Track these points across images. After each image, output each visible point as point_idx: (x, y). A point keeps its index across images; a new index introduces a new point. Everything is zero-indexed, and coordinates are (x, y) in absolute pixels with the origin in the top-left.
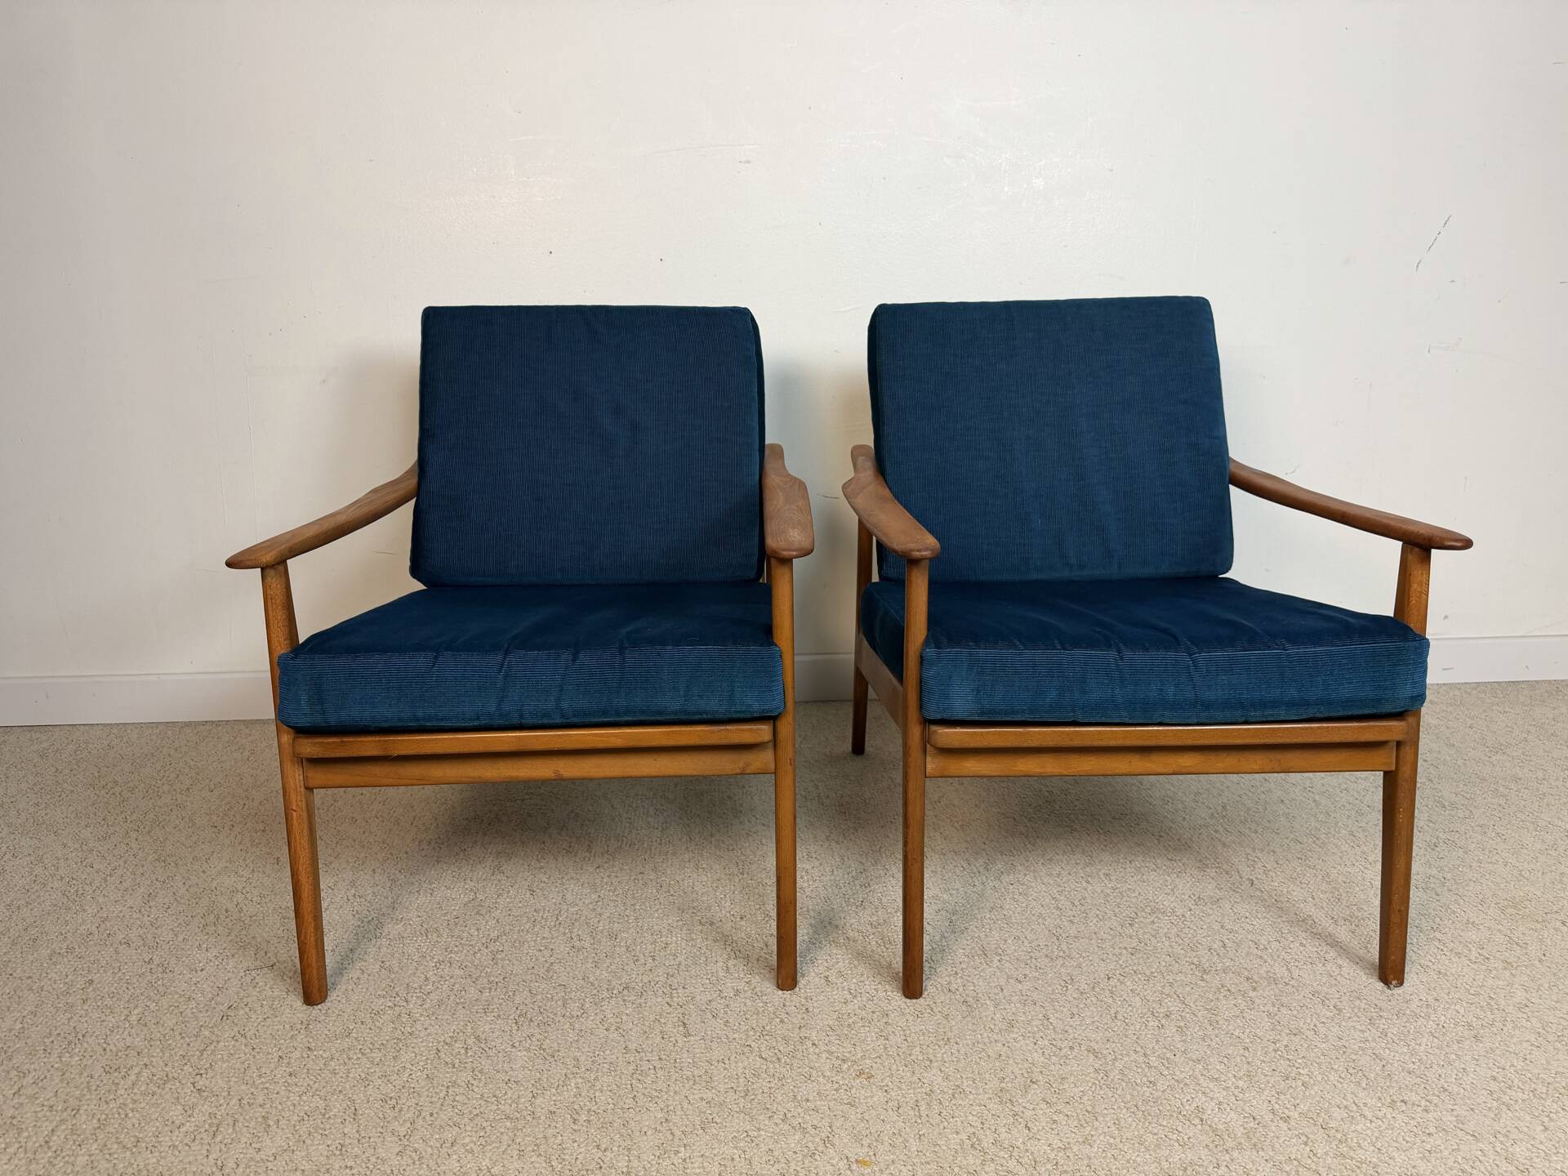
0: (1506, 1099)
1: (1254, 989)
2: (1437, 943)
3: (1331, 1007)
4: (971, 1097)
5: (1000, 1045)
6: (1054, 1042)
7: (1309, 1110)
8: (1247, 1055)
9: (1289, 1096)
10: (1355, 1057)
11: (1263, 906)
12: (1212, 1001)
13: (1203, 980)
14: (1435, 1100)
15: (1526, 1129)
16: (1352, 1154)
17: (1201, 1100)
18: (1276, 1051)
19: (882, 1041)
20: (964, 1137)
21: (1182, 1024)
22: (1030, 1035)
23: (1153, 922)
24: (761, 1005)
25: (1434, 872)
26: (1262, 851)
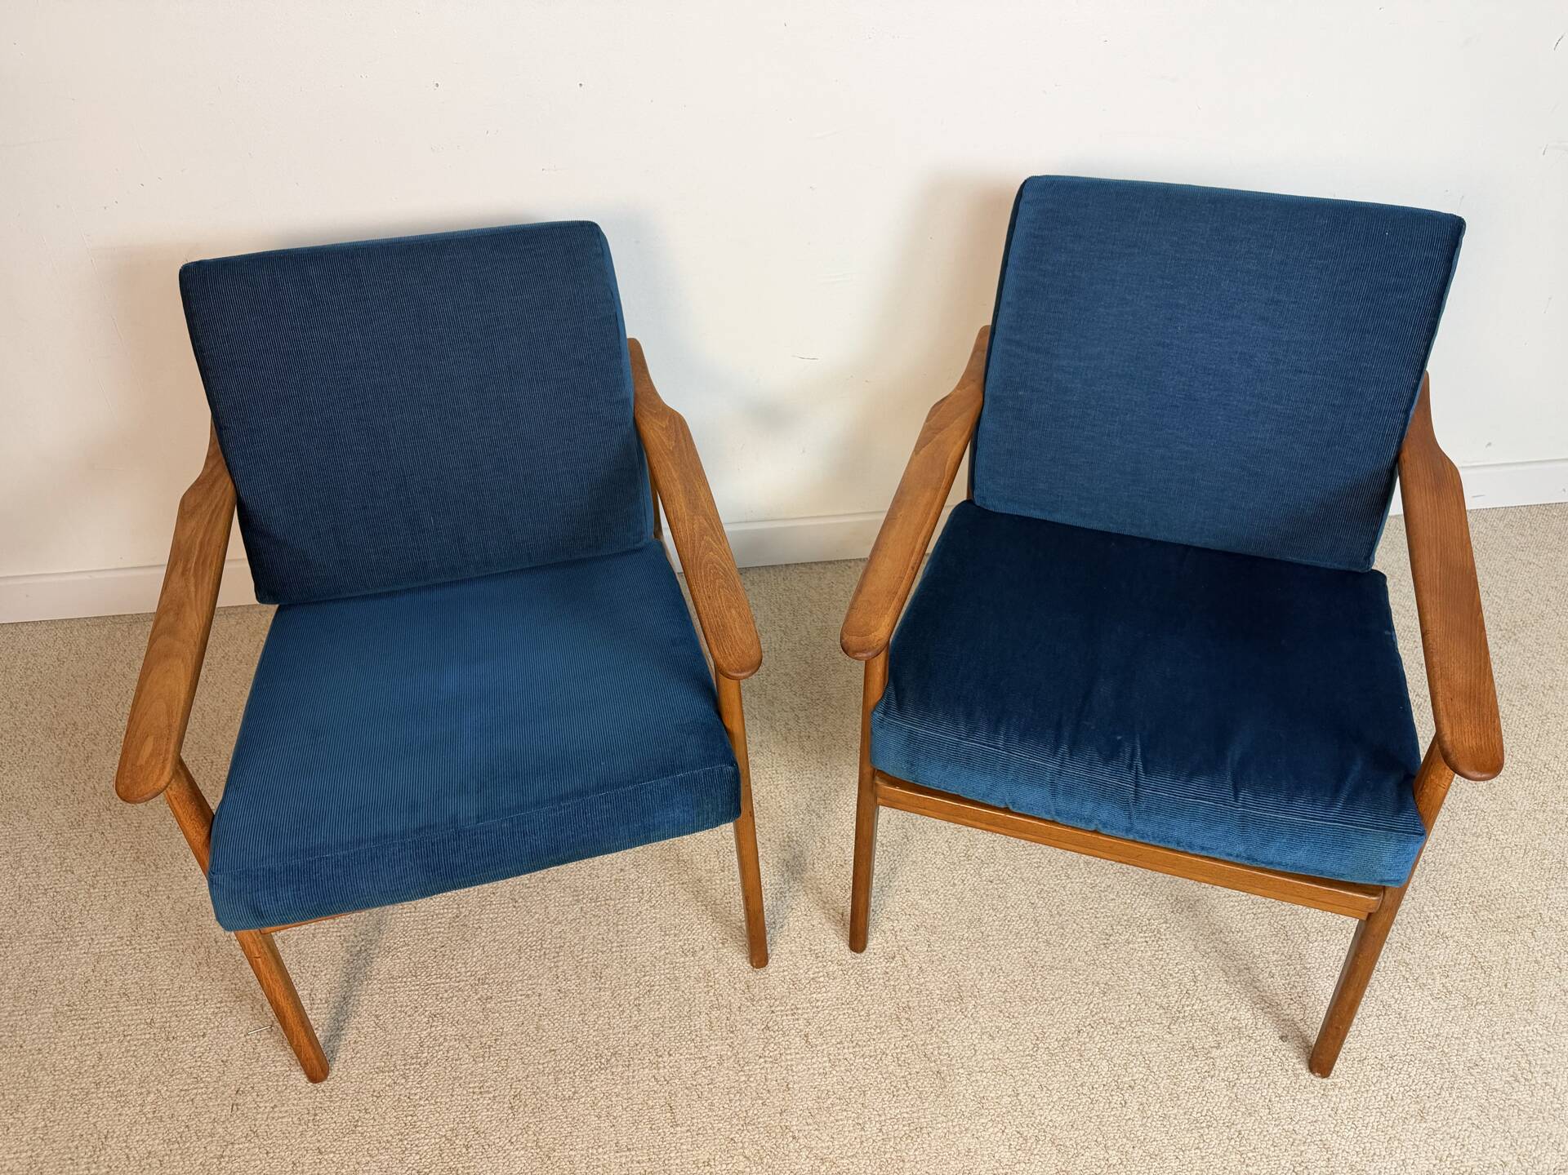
24: (743, 1078)
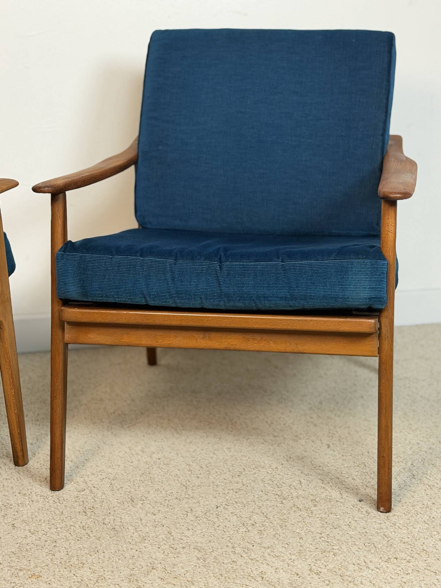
1: (315, 506)
3: (364, 512)
5: (134, 551)
6: (172, 546)
7: (335, 567)
8: (301, 542)
10: (371, 537)
11: (333, 459)
12: (285, 514)
13: (282, 503)
18: (320, 538)
22: (157, 543)
26: (341, 427)
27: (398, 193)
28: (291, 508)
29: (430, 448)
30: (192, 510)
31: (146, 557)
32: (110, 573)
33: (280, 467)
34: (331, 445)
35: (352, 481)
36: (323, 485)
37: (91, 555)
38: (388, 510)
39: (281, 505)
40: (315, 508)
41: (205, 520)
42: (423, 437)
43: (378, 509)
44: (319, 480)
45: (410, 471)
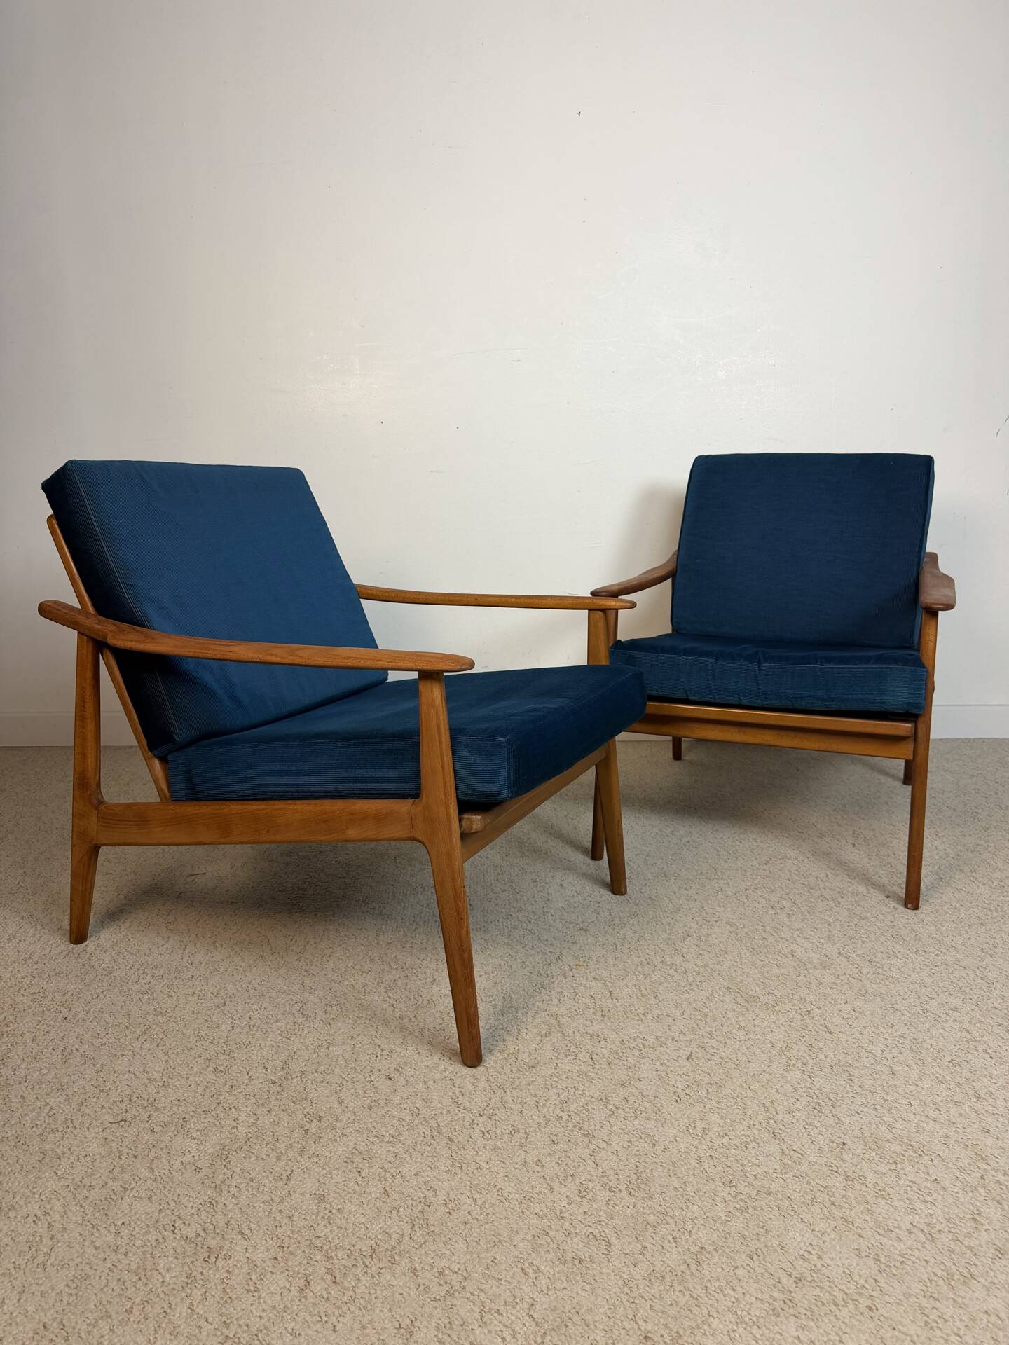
0: (992, 952)
1: (842, 897)
2: (971, 879)
3: (891, 908)
4: (650, 941)
6: (705, 919)
7: (862, 953)
8: (829, 928)
9: (851, 947)
11: (859, 858)
12: (812, 902)
13: (809, 892)
14: (944, 951)
15: (999, 966)
16: (884, 973)
17: (794, 947)
18: (848, 926)
19: (595, 915)
20: (643, 959)
21: (791, 913)
23: (781, 863)
25: (982, 842)
26: (866, 829)
27: (941, 604)
28: (818, 898)
29: (958, 855)
30: (722, 890)
31: (681, 926)
32: (649, 935)
33: (806, 860)
34: (856, 845)
35: (879, 879)
36: (850, 880)
37: (632, 918)
38: (916, 907)
39: (808, 894)
40: (842, 900)
41: (735, 900)
42: (950, 844)
43: (906, 906)
44: (845, 876)
45: (937, 873)
